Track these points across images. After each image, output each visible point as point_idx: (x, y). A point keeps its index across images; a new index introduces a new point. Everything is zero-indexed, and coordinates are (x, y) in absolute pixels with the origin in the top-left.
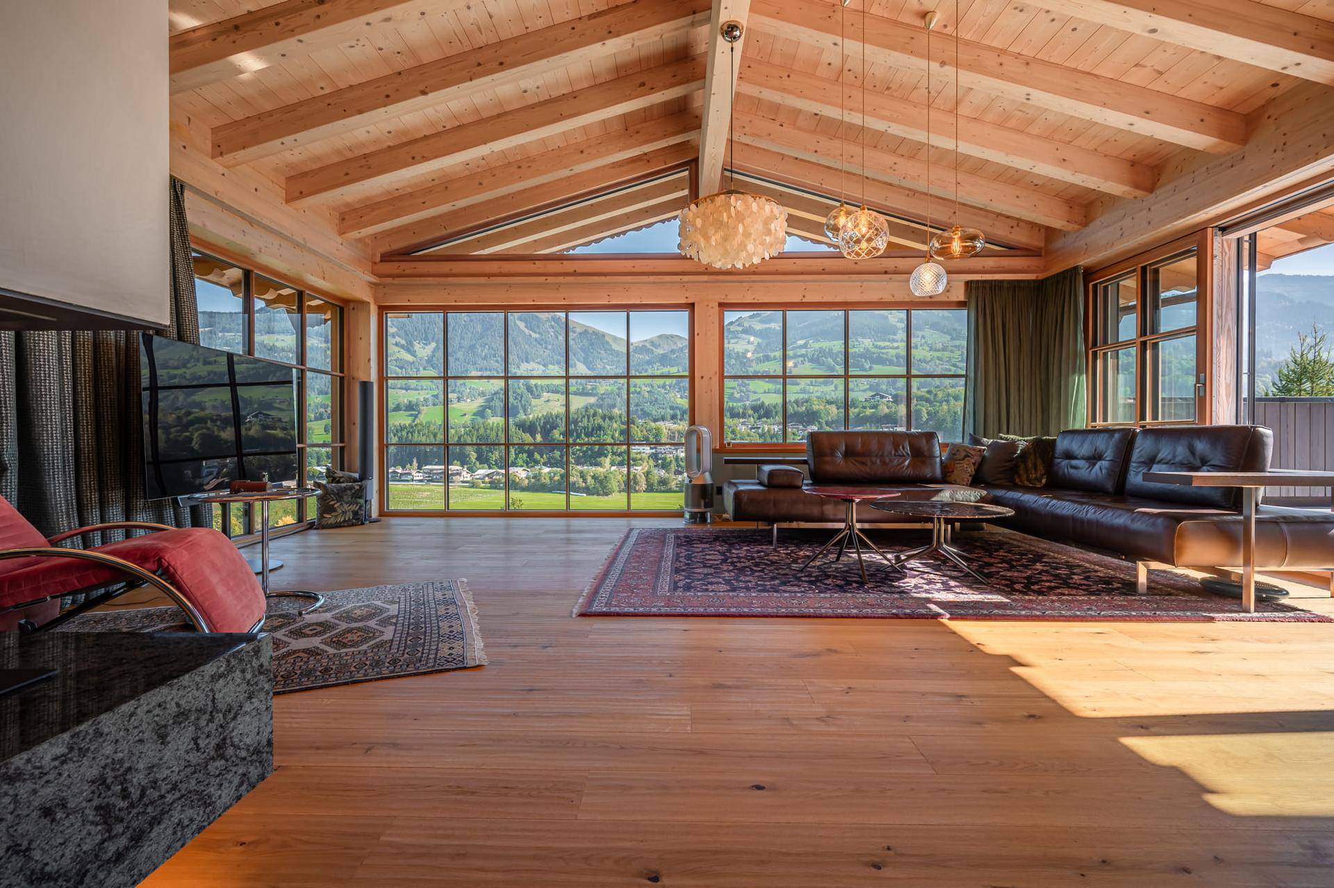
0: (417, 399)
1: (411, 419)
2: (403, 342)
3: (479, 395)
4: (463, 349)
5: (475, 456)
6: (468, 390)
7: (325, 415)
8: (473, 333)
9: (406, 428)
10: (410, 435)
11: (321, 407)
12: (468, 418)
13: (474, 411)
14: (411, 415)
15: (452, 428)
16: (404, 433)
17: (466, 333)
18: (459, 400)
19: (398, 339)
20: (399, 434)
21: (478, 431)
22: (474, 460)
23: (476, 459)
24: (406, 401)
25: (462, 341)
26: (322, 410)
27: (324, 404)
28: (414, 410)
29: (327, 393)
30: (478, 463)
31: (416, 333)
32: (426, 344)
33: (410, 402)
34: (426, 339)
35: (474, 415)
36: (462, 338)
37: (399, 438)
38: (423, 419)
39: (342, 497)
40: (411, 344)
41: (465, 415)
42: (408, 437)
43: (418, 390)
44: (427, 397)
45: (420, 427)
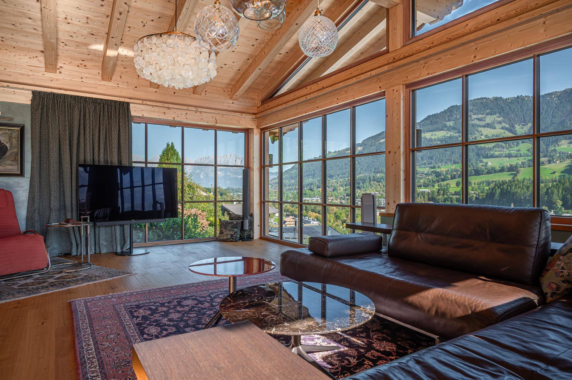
0: (517, 163)
1: (512, 176)
2: (507, 126)
3: (567, 157)
4: (554, 125)
5: (561, 203)
6: (558, 155)
7: (457, 176)
8: (562, 111)
9: (506, 183)
10: (509, 187)
11: (455, 171)
12: (557, 175)
13: (563, 169)
14: (512, 174)
15: (542, 182)
16: (505, 187)
17: (557, 113)
18: (549, 162)
19: (503, 124)
20: (502, 187)
21: (563, 184)
22: (560, 207)
23: (562, 205)
24: (508, 165)
25: (554, 119)
26: (455, 173)
27: (456, 170)
28: (514, 171)
29: (458, 163)
30: (563, 208)
31: (516, 119)
32: (524, 125)
33: (511, 165)
34: (525, 121)
35: (562, 172)
36: (553, 117)
37: (501, 190)
38: (520, 177)
39: (226, 227)
40: (513, 126)
41: (554, 173)
42: (507, 189)
43: (517, 157)
44: (524, 161)
45: (516, 182)
